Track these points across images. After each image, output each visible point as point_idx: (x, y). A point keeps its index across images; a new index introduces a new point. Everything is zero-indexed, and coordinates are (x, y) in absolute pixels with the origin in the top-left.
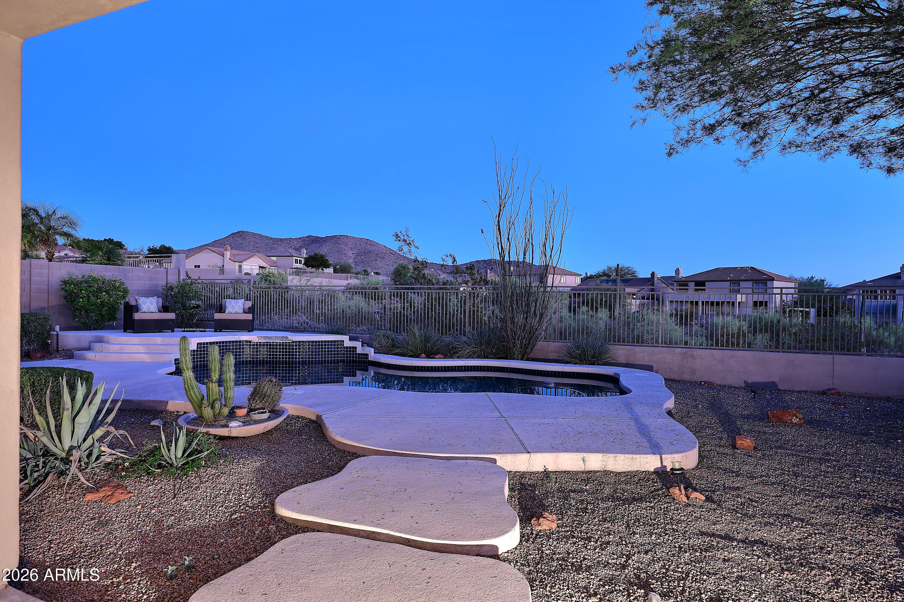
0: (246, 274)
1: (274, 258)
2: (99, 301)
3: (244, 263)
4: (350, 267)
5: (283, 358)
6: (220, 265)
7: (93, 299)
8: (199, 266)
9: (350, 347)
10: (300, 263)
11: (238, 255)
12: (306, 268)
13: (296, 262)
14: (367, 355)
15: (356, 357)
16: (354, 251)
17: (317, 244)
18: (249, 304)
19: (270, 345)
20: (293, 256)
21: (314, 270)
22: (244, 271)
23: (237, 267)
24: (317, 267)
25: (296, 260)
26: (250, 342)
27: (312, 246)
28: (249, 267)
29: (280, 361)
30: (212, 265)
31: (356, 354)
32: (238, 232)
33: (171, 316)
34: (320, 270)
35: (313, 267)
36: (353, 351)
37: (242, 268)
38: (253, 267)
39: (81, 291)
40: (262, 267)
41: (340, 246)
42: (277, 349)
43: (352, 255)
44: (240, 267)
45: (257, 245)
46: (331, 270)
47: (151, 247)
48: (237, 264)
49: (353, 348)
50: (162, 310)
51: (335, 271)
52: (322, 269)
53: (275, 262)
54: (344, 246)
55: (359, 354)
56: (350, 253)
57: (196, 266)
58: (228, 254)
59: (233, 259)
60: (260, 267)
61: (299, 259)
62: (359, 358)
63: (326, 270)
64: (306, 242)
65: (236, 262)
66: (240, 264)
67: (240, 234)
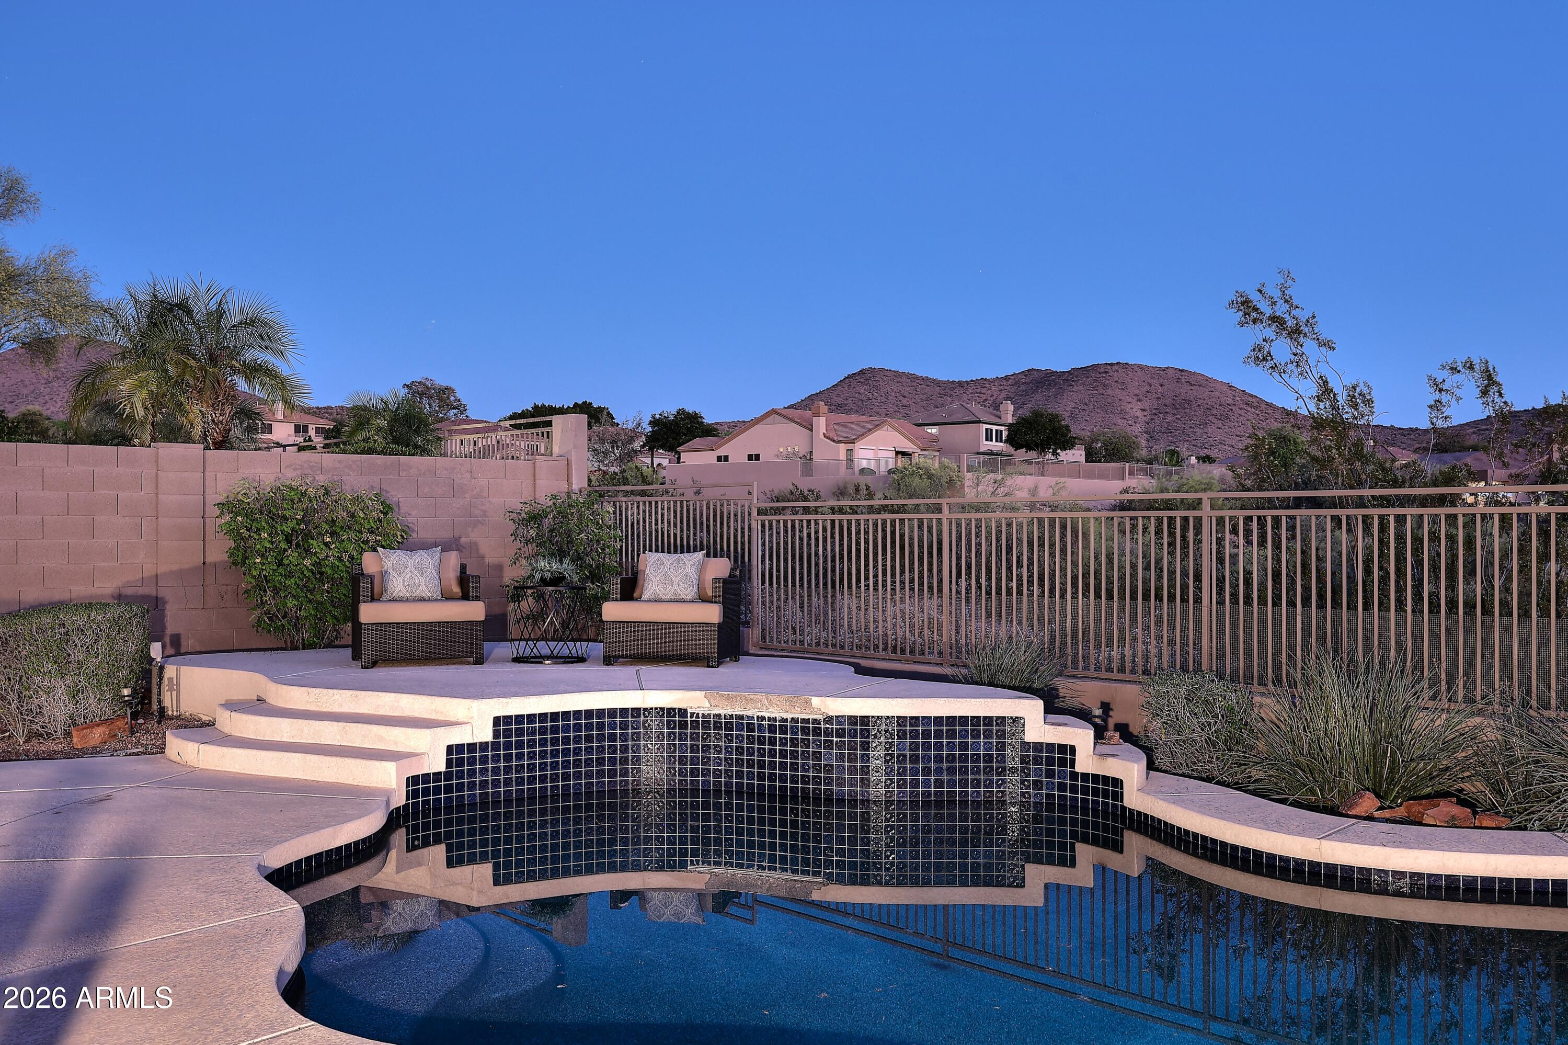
0: (865, 471)
1: (934, 430)
2: (308, 562)
3: (858, 445)
4: (1133, 446)
5: (794, 780)
6: (802, 450)
7: (292, 556)
8: (757, 457)
9: (1050, 747)
10: (999, 438)
11: (846, 424)
12: (1011, 450)
13: (989, 438)
14: (1117, 783)
15: (1074, 789)
16: (1146, 404)
17: (1048, 390)
18: (720, 567)
19: (751, 728)
20: (979, 422)
21: (1032, 455)
22: (860, 465)
23: (842, 455)
24: (1041, 447)
25: (989, 433)
26: (683, 712)
27: (1038, 396)
28: (870, 454)
29: (783, 789)
30: (785, 453)
31: (1074, 776)
32: (862, 372)
33: (474, 611)
34: (1049, 456)
35: (1029, 448)
36: (1062, 762)
37: (856, 456)
38: (882, 454)
39: (258, 531)
40: (904, 454)
41: (1109, 392)
42: (772, 741)
43: (1139, 414)
44: (850, 451)
45: (905, 401)
46: (1077, 455)
47: (657, 416)
48: (842, 447)
49: (1062, 748)
50: (456, 589)
51: (1091, 456)
52: (1055, 454)
53: (934, 439)
54: (1118, 391)
55: (1085, 776)
56: (1135, 409)
57: (750, 457)
58: (821, 424)
59: (833, 435)
60: (897, 453)
61: (994, 428)
62: (1085, 791)
63: (1065, 456)
64: (1023, 387)
65: (839, 442)
66: (850, 446)
67: (865, 376)
